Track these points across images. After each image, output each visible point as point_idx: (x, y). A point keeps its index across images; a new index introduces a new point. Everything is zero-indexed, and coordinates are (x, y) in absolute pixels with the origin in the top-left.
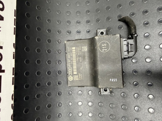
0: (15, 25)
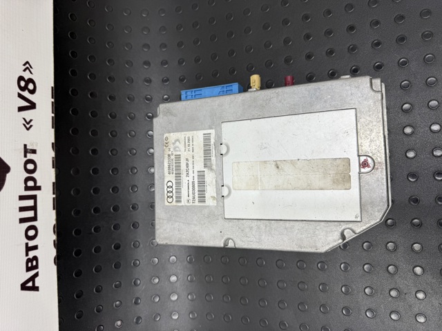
0: (53, 113)
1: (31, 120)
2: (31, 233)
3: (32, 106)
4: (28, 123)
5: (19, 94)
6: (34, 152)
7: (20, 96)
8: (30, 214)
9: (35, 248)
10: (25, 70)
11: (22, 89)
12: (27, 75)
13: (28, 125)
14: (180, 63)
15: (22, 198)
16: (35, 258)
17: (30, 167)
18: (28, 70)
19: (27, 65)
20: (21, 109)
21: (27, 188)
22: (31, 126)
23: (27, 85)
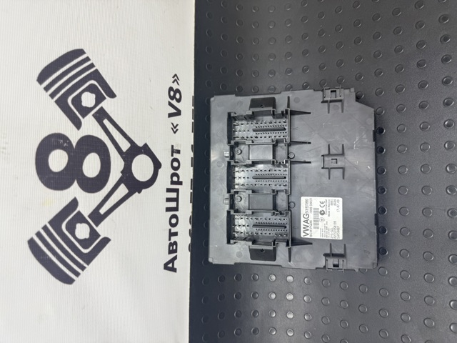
0: (193, 119)
1: (177, 125)
2: (174, 221)
3: (178, 113)
4: (175, 128)
5: (169, 102)
6: (178, 152)
7: (170, 104)
8: (173, 205)
9: (176, 234)
10: (173, 82)
11: (172, 98)
12: (175, 86)
13: (175, 129)
14: (304, 71)
15: (169, 190)
16: (175, 243)
17: (175, 164)
18: (176, 82)
19: (176, 78)
20: (171, 115)
21: (173, 183)
22: (177, 130)
23: (175, 95)
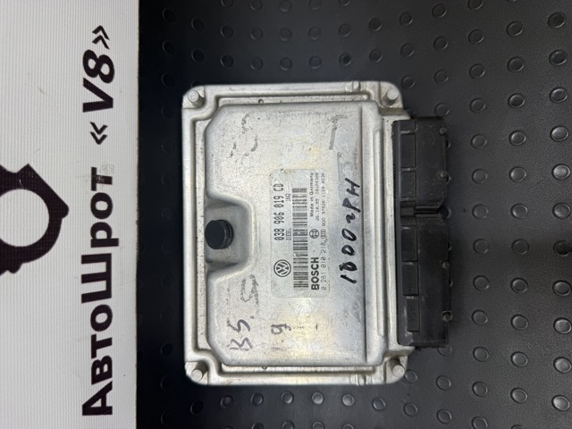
1: (104, 127)
2: (101, 318)
3: (107, 102)
4: (99, 132)
5: (85, 81)
6: (108, 180)
7: (87, 84)
8: (100, 286)
9: (107, 342)
10: (96, 41)
11: (92, 73)
12: (99, 50)
13: (99, 135)
15: (87, 259)
16: (106, 360)
17: (101, 206)
18: (100, 42)
19: (101, 33)
20: (88, 107)
21: (96, 243)
22: (104, 137)
23: (98, 66)
